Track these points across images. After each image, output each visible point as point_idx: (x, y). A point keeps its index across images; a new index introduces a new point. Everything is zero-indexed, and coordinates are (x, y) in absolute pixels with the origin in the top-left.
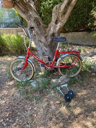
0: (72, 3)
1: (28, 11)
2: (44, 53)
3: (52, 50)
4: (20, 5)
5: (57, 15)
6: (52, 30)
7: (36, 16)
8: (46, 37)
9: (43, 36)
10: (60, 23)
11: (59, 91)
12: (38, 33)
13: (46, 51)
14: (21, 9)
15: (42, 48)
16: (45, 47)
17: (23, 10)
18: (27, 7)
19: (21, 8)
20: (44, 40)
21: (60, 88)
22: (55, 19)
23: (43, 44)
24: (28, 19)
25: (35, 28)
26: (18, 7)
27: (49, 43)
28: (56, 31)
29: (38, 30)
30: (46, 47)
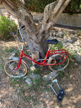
0: (65, 3)
1: (17, 8)
2: (35, 48)
3: (42, 46)
4: (9, 2)
5: (49, 16)
6: (43, 28)
7: (26, 15)
8: (37, 35)
9: (33, 34)
10: (51, 22)
11: (51, 88)
12: (29, 31)
13: (37, 47)
14: (9, 6)
15: (32, 45)
16: (35, 44)
17: (13, 7)
18: (16, 4)
19: (10, 4)
20: (35, 38)
21: (51, 85)
22: (47, 19)
23: (34, 41)
24: (18, 18)
25: (26, 27)
26: (7, 3)
27: (40, 41)
28: (47, 29)
29: (29, 29)
30: (37, 44)
